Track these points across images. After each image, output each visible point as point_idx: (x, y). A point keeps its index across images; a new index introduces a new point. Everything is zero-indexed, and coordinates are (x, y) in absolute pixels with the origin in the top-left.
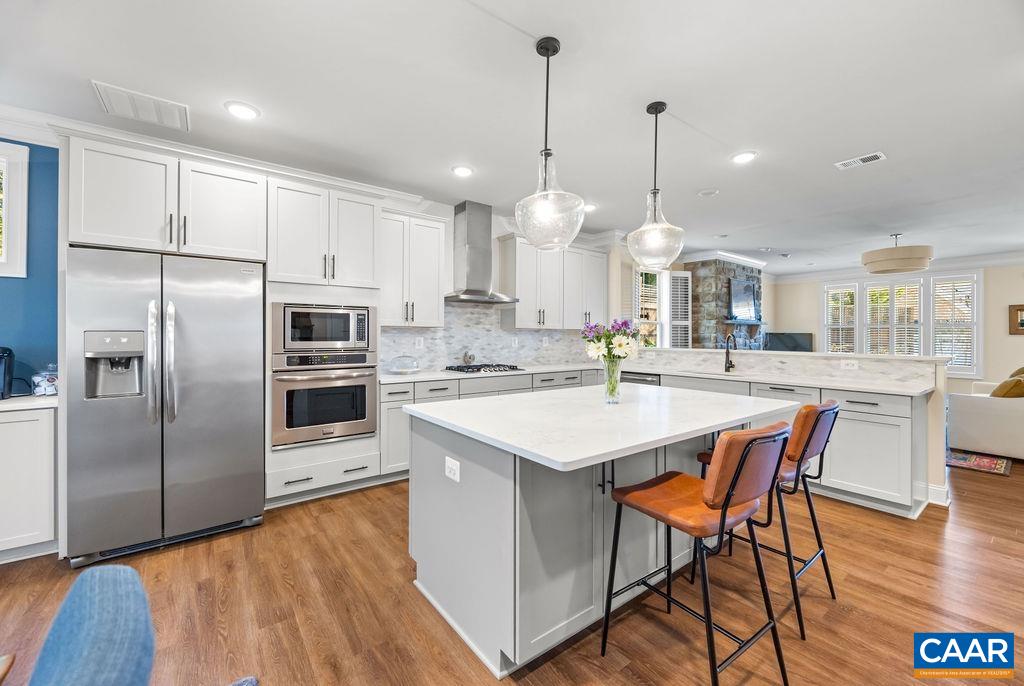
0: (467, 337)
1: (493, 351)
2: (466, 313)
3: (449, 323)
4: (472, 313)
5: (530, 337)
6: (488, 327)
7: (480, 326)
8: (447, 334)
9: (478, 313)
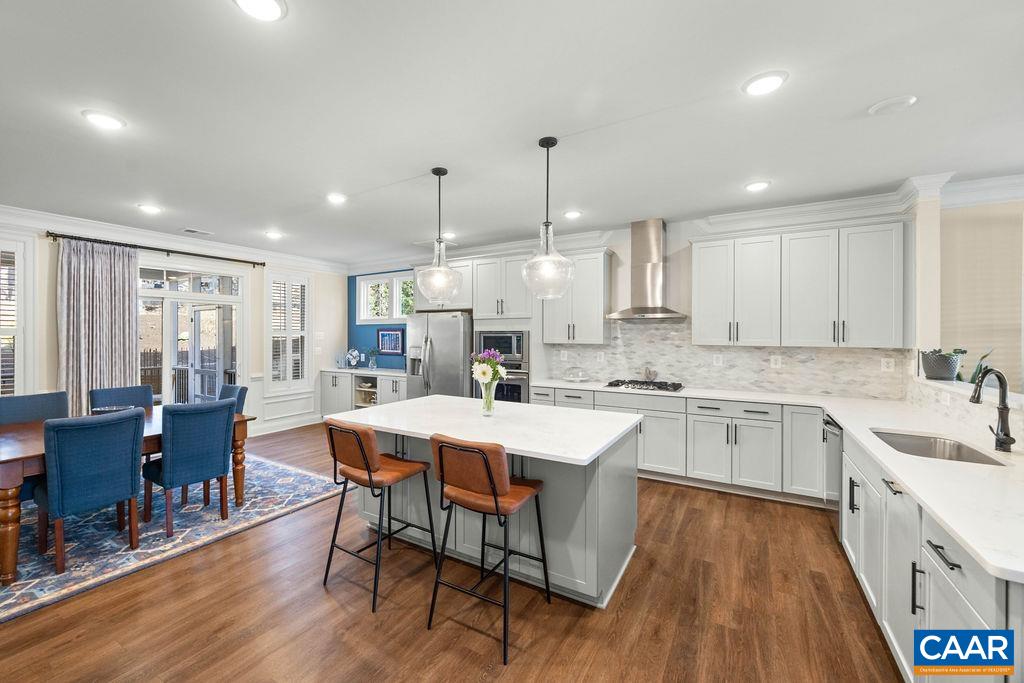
0: (649, 352)
1: (685, 369)
2: (651, 329)
3: (630, 340)
4: (657, 329)
5: (748, 355)
6: (677, 343)
7: (668, 342)
8: (627, 350)
9: (665, 329)
